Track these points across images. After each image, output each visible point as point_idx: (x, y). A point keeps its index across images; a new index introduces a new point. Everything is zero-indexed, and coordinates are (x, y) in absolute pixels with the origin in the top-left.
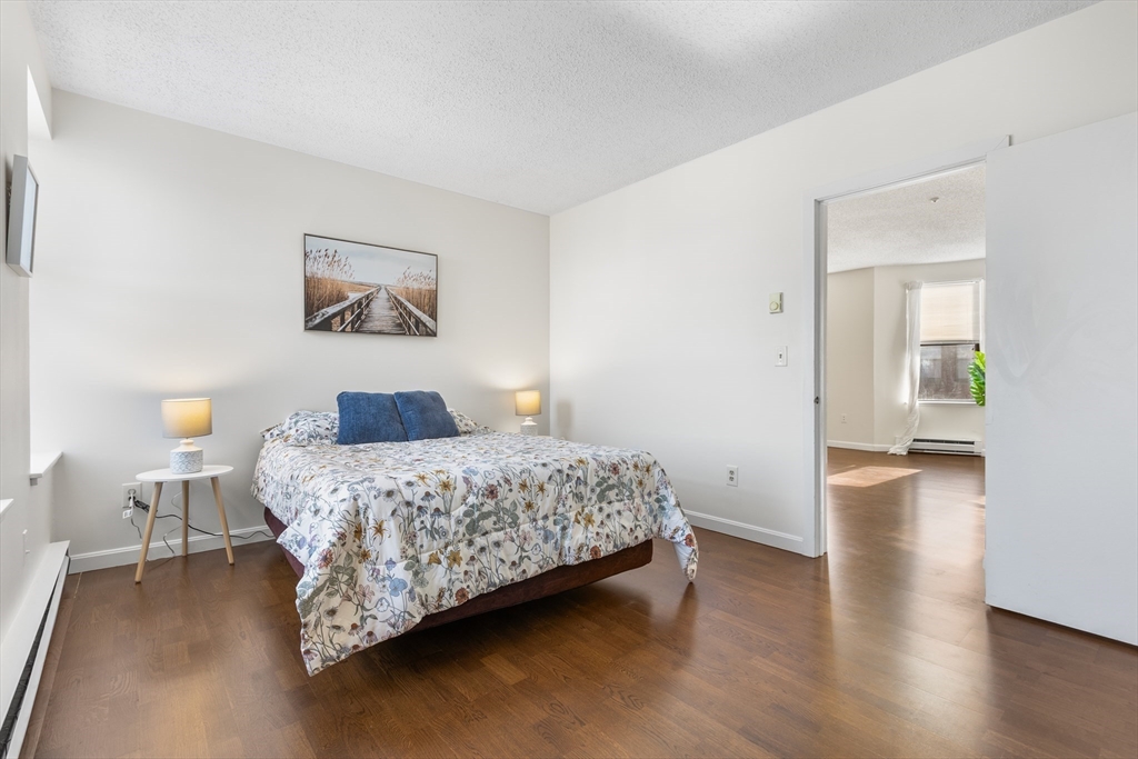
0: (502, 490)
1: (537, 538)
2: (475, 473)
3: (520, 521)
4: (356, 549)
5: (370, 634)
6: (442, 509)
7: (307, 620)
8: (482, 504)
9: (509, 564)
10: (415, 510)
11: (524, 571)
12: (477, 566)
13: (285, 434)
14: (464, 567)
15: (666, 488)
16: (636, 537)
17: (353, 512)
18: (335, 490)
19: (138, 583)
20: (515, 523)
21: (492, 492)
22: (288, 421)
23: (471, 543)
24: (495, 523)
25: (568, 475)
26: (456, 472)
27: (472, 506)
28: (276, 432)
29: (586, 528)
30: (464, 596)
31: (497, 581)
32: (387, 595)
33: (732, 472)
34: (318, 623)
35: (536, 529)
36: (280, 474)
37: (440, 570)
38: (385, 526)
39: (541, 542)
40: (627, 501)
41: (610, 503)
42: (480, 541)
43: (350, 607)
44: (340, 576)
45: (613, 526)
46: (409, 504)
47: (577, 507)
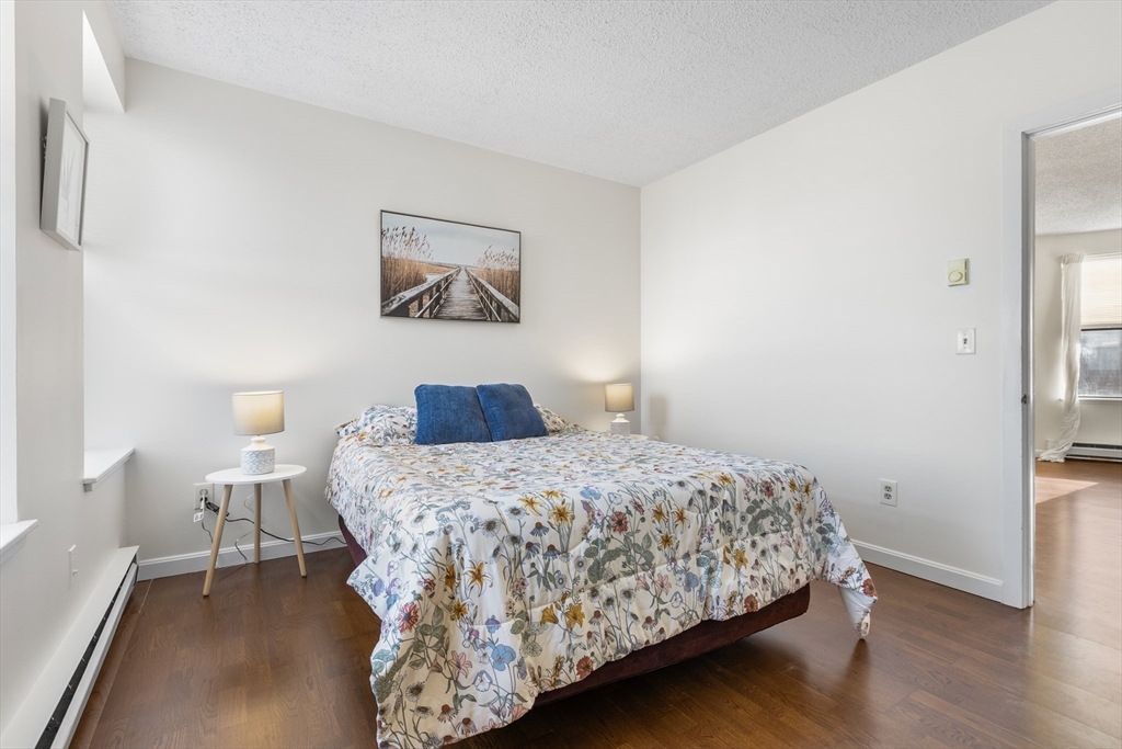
0: (632, 519)
1: (676, 584)
2: (598, 497)
3: (656, 561)
4: (447, 601)
5: (467, 721)
6: (558, 547)
7: (384, 704)
8: (608, 539)
9: (642, 620)
10: (523, 548)
11: (662, 631)
12: (603, 625)
13: (360, 432)
14: (587, 627)
15: (832, 515)
16: (798, 581)
17: (443, 551)
18: (420, 518)
19: (206, 597)
20: (649, 565)
21: (620, 523)
22: (363, 416)
23: (594, 593)
24: (624, 565)
25: (712, 498)
26: (573, 496)
27: (596, 542)
28: (351, 429)
29: (738, 570)
30: (588, 667)
31: (629, 646)
32: (488, 668)
33: (888, 488)
34: (399, 705)
35: (676, 572)
36: (354, 480)
37: (557, 631)
38: (485, 570)
39: (681, 590)
40: (784, 533)
41: (764, 535)
42: (606, 590)
43: (440, 681)
44: (427, 638)
45: (770, 567)
46: (515, 540)
47: (724, 541)
